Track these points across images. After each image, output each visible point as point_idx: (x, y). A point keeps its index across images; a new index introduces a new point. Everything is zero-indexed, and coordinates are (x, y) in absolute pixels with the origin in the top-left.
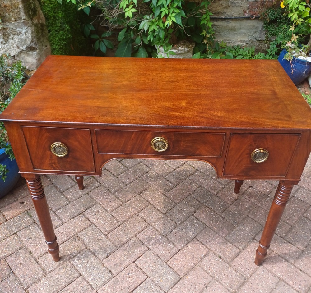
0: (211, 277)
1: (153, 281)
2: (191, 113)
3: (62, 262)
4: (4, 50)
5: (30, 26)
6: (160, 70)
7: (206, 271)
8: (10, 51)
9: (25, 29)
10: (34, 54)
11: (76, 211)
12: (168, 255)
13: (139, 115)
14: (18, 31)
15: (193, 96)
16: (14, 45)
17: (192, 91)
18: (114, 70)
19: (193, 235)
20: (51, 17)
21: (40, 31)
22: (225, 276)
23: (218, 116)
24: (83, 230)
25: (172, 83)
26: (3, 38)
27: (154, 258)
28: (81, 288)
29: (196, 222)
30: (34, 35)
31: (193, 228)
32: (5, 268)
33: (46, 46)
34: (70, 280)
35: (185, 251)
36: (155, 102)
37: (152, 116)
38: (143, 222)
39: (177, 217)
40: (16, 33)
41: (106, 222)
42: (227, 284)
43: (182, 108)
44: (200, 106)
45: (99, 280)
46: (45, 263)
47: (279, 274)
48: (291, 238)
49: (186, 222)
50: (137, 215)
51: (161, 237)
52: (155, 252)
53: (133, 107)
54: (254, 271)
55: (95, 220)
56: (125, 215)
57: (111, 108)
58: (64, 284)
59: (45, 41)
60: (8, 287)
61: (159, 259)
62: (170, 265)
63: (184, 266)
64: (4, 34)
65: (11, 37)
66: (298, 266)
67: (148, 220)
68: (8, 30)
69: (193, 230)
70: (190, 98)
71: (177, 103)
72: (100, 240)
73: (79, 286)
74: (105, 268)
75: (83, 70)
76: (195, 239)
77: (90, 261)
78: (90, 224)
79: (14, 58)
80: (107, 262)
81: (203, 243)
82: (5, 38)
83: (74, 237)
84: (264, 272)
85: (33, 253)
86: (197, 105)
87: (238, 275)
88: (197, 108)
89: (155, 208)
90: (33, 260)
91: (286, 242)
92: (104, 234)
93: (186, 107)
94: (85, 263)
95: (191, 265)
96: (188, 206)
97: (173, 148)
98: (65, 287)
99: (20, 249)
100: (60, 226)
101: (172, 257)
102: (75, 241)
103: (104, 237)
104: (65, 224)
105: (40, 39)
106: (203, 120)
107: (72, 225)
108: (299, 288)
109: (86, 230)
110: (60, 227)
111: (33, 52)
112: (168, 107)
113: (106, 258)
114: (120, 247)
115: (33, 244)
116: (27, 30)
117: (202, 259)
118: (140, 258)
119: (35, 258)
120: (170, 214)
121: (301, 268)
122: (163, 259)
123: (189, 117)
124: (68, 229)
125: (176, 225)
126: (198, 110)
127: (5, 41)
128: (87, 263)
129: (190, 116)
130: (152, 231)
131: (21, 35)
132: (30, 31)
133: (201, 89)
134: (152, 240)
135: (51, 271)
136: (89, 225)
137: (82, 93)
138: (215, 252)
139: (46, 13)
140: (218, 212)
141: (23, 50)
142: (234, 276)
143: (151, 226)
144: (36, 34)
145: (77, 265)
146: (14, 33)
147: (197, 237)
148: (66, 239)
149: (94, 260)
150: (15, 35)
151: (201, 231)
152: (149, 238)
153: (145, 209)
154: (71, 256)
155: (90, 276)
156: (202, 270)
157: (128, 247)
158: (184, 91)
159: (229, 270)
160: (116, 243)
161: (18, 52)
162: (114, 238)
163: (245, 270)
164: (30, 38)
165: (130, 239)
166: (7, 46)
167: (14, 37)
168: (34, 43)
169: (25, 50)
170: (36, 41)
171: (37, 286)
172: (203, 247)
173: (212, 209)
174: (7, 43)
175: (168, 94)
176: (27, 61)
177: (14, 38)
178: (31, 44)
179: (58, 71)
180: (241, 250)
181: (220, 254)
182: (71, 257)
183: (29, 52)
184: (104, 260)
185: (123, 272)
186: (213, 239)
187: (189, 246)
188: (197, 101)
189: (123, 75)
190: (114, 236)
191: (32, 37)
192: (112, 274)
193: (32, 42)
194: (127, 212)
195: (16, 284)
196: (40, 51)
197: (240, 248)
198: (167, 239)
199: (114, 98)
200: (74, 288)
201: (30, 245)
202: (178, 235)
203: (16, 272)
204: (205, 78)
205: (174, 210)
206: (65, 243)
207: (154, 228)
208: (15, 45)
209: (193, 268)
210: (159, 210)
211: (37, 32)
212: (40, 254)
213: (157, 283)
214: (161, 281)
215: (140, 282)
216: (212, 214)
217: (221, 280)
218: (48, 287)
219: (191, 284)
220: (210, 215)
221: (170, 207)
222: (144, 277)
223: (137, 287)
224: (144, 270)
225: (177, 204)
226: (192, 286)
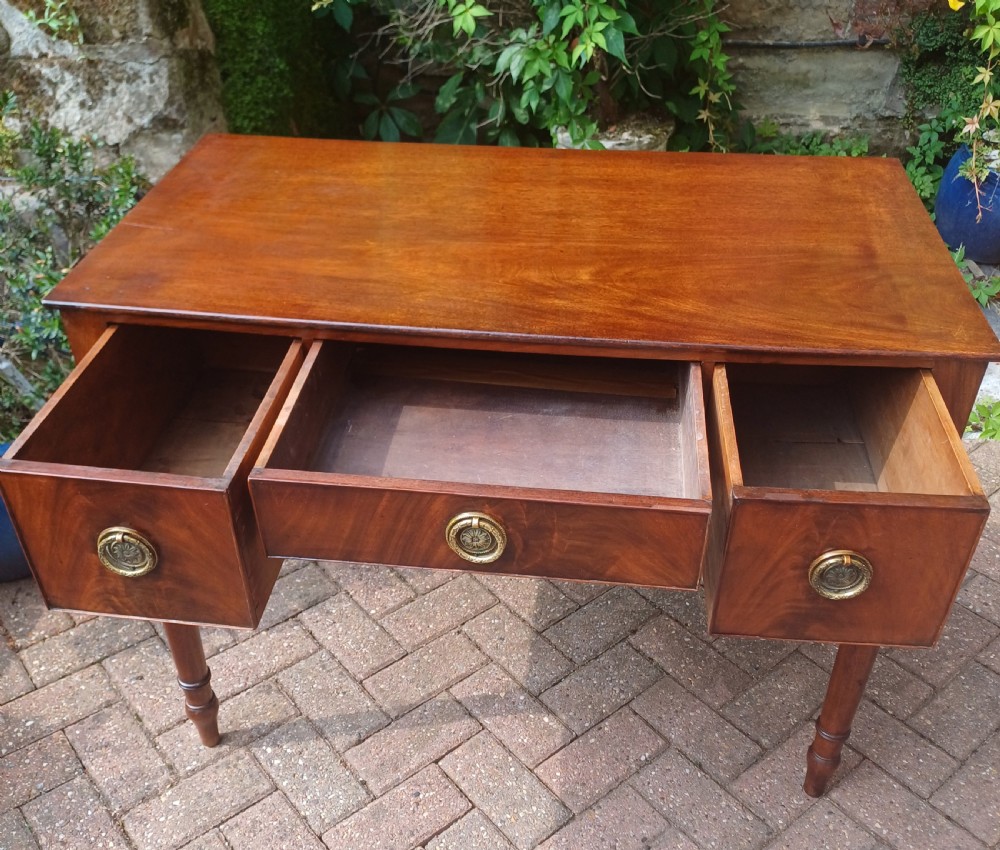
0: (666, 819)
1: (487, 818)
2: (602, 303)
3: (225, 748)
4: (88, 127)
5: (165, 56)
6: (531, 180)
7: (650, 803)
8: (106, 129)
9: (152, 64)
10: (175, 140)
11: (276, 608)
12: (539, 750)
13: (447, 305)
14: (131, 68)
15: (619, 257)
16: (116, 110)
17: (616, 242)
18: (391, 179)
19: (622, 696)
20: (230, 32)
21: (196, 73)
22: (709, 818)
23: (681, 313)
24: (292, 664)
25: (559, 217)
26: (88, 92)
27: (498, 754)
28: (275, 823)
29: (635, 661)
30: (177, 84)
31: (622, 677)
32: (63, 756)
33: (214, 120)
34: (244, 801)
35: (593, 740)
36: (500, 270)
37: (484, 306)
38: (473, 651)
39: (579, 643)
40: (126, 76)
41: (362, 645)
42: (713, 843)
43: (577, 287)
44: (633, 285)
45: (329, 806)
46: (177, 750)
47: (878, 826)
48: (929, 723)
49: (602, 659)
50: (456, 630)
51: (522, 698)
52: (502, 738)
53: (433, 280)
54: (801, 813)
55: (330, 638)
56: (420, 628)
57: (368, 281)
58: (226, 810)
59: (209, 103)
60: (68, 807)
61: (510, 759)
62: (544, 779)
63: (584, 784)
64: (89, 79)
65: (108, 88)
66: (942, 804)
67: (488, 647)
68: (103, 68)
69: (621, 682)
70: (606, 260)
71: (564, 274)
72: (341, 695)
73: (271, 818)
74: (347, 773)
75: (303, 178)
76: (626, 710)
77: (306, 752)
78: (316, 647)
79: (117, 152)
80: (356, 756)
81: (650, 721)
82: (93, 92)
83: (267, 682)
84: (832, 816)
85: (144, 720)
86: (623, 281)
87: (748, 819)
88: (623, 289)
89: (514, 613)
90: (143, 739)
91: (910, 732)
92: (354, 679)
93: (591, 285)
94: (292, 755)
95: (607, 781)
96: (614, 613)
98: (227, 820)
99: (109, 705)
100: (226, 647)
101: (552, 755)
102: (268, 693)
103: (354, 687)
104: (244, 644)
105: (195, 97)
106: (634, 322)
107: (261, 647)
109: (302, 663)
110: (228, 651)
111: (172, 134)
112: (537, 285)
113: (357, 745)
114: (397, 718)
115: (145, 694)
116: (156, 66)
117: (642, 766)
118: (456, 752)
119: (148, 733)
120: (555, 632)
121: (948, 812)
122: (523, 759)
123: (593, 313)
124: (250, 659)
125: (572, 667)
126: (626, 294)
127: (93, 101)
128: (297, 757)
129: (598, 311)
130: (498, 679)
131: (139, 81)
132: (164, 72)
133: (646, 237)
134: (496, 705)
135: (193, 772)
136: (311, 651)
137: (290, 238)
138: (684, 749)
139: (216, 20)
140: (705, 634)
141: (142, 128)
142: (734, 821)
143: (497, 664)
144: (184, 80)
145: (269, 760)
146: (118, 75)
147: (634, 704)
148: (241, 685)
149: (320, 749)
150: (119, 81)
151: (646, 688)
152: (486, 697)
153: (483, 615)
154: (254, 733)
155: (304, 792)
156: (638, 797)
157: (421, 719)
158: (591, 241)
159: (724, 804)
160: (387, 706)
161: (130, 134)
162: (382, 690)
163: (772, 807)
164: (165, 90)
165: (430, 697)
166: (97, 115)
167: (117, 87)
168: (175, 107)
169: (148, 129)
170: (182, 101)
171: (149, 811)
172: (650, 734)
173: (686, 625)
174: (99, 106)
175: (541, 248)
176: (155, 161)
177: (118, 91)
178: (165, 109)
179: (227, 179)
180: (766, 749)
181: (700, 757)
182: (252, 737)
183: (160, 135)
184: (349, 752)
185: (402, 788)
186: (681, 711)
187: (606, 726)
188: (627, 270)
189: (416, 193)
190: (382, 686)
191: (170, 87)
192: (368, 792)
193: (170, 102)
194: (428, 621)
195: (91, 800)
196: (194, 132)
197: (765, 741)
198: (541, 703)
199: (380, 255)
200: (254, 822)
201: (136, 696)
202: (574, 693)
203: (93, 768)
204: (662, 207)
205: (570, 622)
206: (239, 696)
207: (505, 671)
208: (119, 114)
209: (611, 791)
210: (524, 621)
211: (185, 75)
212: (163, 722)
213: (499, 825)
214: (513, 820)
215: (448, 819)
216: (687, 640)
217: (695, 831)
218: (181, 814)
219: (601, 835)
220: (681, 641)
221: (559, 612)
222: (463, 805)
223: (438, 833)
224: (464, 786)
225: (580, 607)
226: (603, 840)
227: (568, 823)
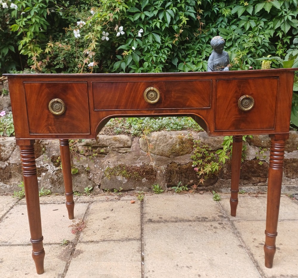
97: (164, 99)
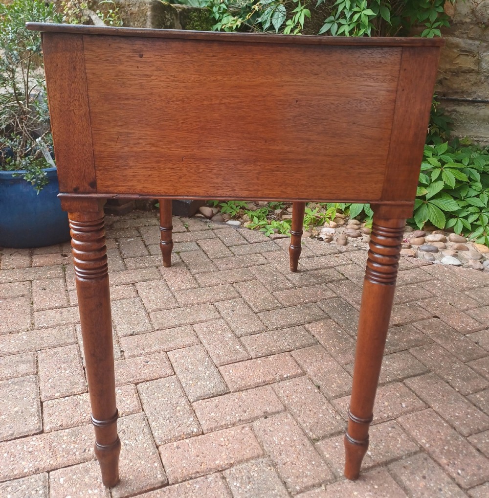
0: (285, 406)
1: (179, 380)
7: (279, 397)
12: (226, 359)
19: (288, 347)
22: (312, 412)
27: (201, 355)
29: (304, 334)
31: (292, 339)
34: (57, 344)
35: (259, 362)
38: (215, 312)
39: (274, 321)
42: (308, 424)
46: (40, 318)
47: (424, 441)
48: (482, 399)
49: (285, 330)
51: (230, 336)
52: (209, 349)
55: (145, 294)
56: (192, 299)
58: (46, 345)
61: (207, 359)
62: (222, 372)
63: (243, 379)
66: (476, 441)
67: (224, 312)
69: (290, 341)
72: (135, 315)
73: (65, 353)
76: (287, 353)
80: (126, 340)
81: (299, 362)
84: (393, 429)
85: (35, 304)
87: (336, 419)
90: (28, 311)
91: (466, 401)
92: (146, 311)
95: (258, 381)
96: (302, 313)
98: (44, 349)
99: (23, 296)
101: (232, 363)
103: (144, 314)
108: (458, 474)
113: (129, 336)
114: (157, 330)
115: (42, 295)
117: (283, 379)
118: (179, 350)
119: (32, 309)
120: (264, 314)
121: (479, 446)
122: (215, 361)
125: (266, 329)
130: (221, 326)
134: (214, 336)
135: (42, 328)
136: (132, 297)
138: (313, 377)
140: (352, 331)
142: (327, 417)
143: (224, 320)
147: (293, 353)
151: (303, 347)
153: (229, 300)
156: (273, 392)
157: (170, 333)
159: (324, 408)
160: (155, 325)
165: (180, 326)
172: (295, 366)
173: (342, 326)
181: (320, 383)
184: (124, 338)
185: (141, 357)
186: (320, 361)
187: (271, 358)
190: (158, 316)
194: (198, 297)
198: (239, 340)
200: (55, 353)
201: (37, 295)
202: (260, 340)
205: (275, 312)
207: (227, 323)
209: (258, 386)
210: (250, 307)
212: (42, 306)
213: (184, 385)
214: (193, 385)
215: (157, 376)
216: (339, 331)
217: (300, 416)
218: (23, 342)
219: (241, 403)
220: (335, 332)
221: (271, 306)
222: (169, 371)
223: (148, 381)
224: (174, 365)
225: (284, 307)
226: (240, 406)
227: (224, 394)
